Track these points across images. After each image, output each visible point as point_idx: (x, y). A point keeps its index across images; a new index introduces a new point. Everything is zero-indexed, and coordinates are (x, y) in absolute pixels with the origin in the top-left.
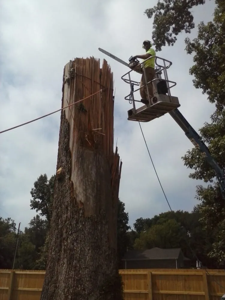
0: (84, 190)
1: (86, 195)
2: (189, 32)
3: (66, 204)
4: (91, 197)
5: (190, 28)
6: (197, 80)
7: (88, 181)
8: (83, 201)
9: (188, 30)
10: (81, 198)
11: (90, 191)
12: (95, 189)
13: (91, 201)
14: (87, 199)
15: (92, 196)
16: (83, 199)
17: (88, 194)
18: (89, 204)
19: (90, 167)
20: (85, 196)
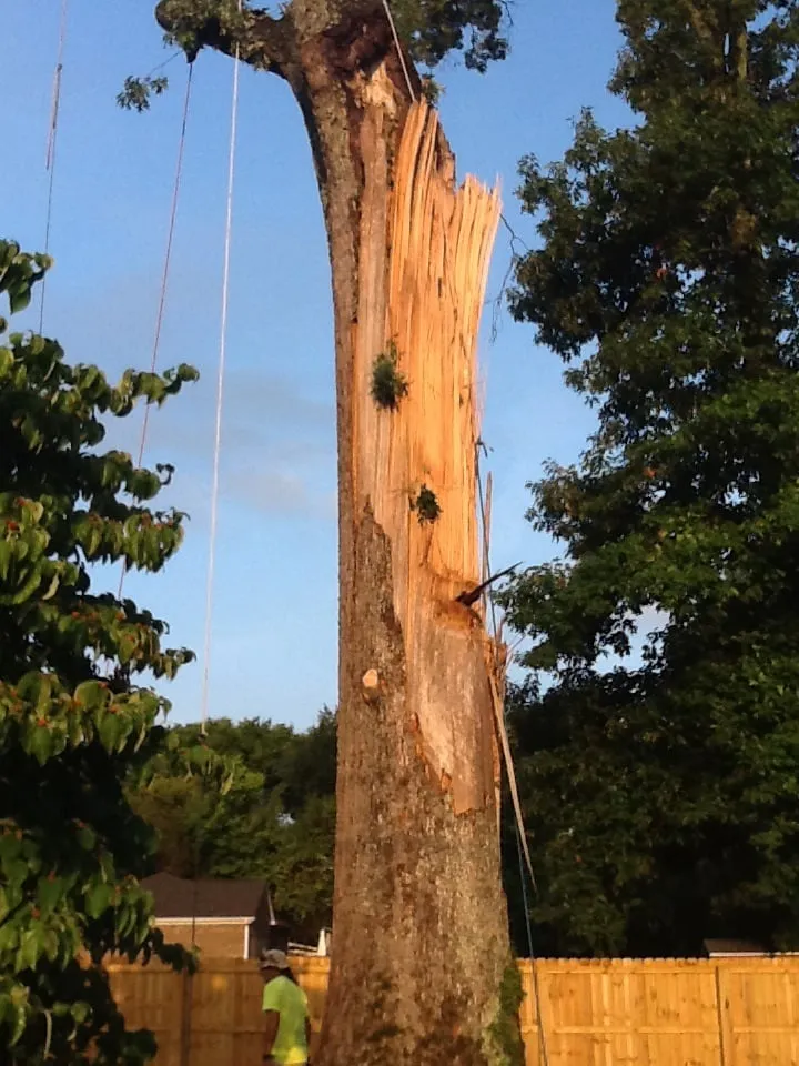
0: (449, 741)
1: (454, 755)
2: (481, 69)
3: (400, 774)
4: (466, 761)
5: (489, 56)
6: (521, 290)
7: (457, 718)
8: (449, 770)
9: (479, 60)
10: (443, 760)
11: (462, 744)
12: (474, 741)
13: (468, 774)
14: (458, 765)
15: (468, 757)
16: (448, 766)
17: (458, 753)
18: (464, 778)
19: (459, 678)
20: (452, 758)
